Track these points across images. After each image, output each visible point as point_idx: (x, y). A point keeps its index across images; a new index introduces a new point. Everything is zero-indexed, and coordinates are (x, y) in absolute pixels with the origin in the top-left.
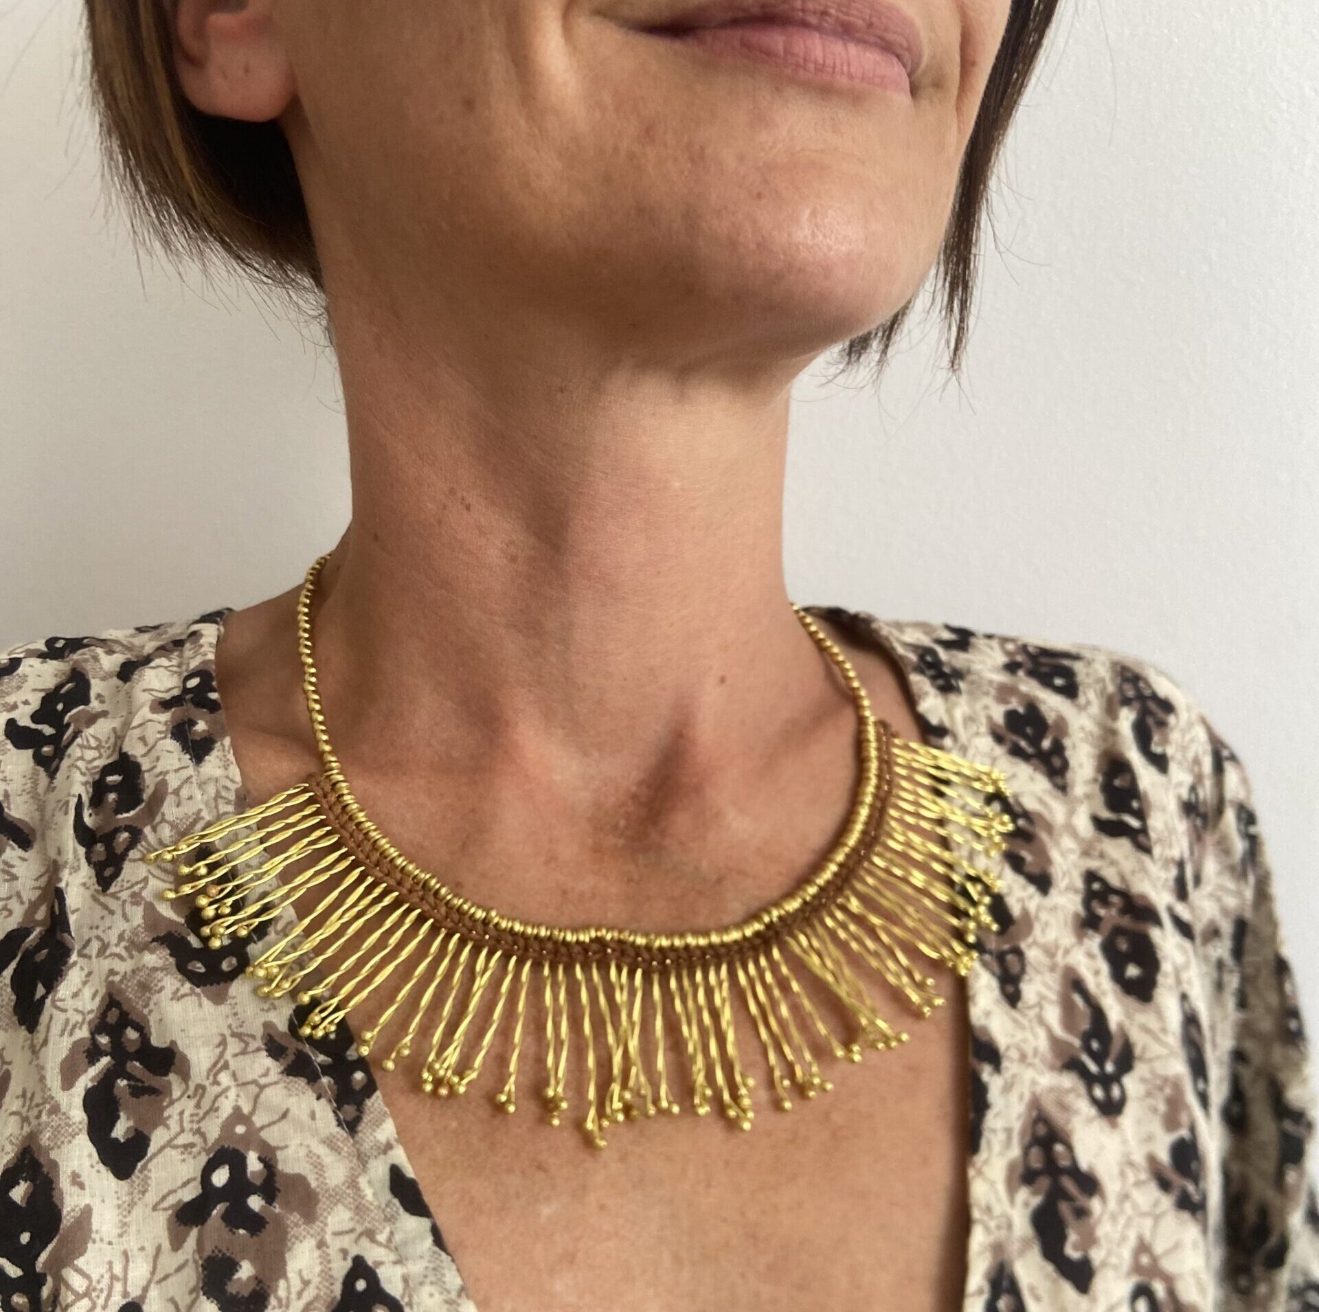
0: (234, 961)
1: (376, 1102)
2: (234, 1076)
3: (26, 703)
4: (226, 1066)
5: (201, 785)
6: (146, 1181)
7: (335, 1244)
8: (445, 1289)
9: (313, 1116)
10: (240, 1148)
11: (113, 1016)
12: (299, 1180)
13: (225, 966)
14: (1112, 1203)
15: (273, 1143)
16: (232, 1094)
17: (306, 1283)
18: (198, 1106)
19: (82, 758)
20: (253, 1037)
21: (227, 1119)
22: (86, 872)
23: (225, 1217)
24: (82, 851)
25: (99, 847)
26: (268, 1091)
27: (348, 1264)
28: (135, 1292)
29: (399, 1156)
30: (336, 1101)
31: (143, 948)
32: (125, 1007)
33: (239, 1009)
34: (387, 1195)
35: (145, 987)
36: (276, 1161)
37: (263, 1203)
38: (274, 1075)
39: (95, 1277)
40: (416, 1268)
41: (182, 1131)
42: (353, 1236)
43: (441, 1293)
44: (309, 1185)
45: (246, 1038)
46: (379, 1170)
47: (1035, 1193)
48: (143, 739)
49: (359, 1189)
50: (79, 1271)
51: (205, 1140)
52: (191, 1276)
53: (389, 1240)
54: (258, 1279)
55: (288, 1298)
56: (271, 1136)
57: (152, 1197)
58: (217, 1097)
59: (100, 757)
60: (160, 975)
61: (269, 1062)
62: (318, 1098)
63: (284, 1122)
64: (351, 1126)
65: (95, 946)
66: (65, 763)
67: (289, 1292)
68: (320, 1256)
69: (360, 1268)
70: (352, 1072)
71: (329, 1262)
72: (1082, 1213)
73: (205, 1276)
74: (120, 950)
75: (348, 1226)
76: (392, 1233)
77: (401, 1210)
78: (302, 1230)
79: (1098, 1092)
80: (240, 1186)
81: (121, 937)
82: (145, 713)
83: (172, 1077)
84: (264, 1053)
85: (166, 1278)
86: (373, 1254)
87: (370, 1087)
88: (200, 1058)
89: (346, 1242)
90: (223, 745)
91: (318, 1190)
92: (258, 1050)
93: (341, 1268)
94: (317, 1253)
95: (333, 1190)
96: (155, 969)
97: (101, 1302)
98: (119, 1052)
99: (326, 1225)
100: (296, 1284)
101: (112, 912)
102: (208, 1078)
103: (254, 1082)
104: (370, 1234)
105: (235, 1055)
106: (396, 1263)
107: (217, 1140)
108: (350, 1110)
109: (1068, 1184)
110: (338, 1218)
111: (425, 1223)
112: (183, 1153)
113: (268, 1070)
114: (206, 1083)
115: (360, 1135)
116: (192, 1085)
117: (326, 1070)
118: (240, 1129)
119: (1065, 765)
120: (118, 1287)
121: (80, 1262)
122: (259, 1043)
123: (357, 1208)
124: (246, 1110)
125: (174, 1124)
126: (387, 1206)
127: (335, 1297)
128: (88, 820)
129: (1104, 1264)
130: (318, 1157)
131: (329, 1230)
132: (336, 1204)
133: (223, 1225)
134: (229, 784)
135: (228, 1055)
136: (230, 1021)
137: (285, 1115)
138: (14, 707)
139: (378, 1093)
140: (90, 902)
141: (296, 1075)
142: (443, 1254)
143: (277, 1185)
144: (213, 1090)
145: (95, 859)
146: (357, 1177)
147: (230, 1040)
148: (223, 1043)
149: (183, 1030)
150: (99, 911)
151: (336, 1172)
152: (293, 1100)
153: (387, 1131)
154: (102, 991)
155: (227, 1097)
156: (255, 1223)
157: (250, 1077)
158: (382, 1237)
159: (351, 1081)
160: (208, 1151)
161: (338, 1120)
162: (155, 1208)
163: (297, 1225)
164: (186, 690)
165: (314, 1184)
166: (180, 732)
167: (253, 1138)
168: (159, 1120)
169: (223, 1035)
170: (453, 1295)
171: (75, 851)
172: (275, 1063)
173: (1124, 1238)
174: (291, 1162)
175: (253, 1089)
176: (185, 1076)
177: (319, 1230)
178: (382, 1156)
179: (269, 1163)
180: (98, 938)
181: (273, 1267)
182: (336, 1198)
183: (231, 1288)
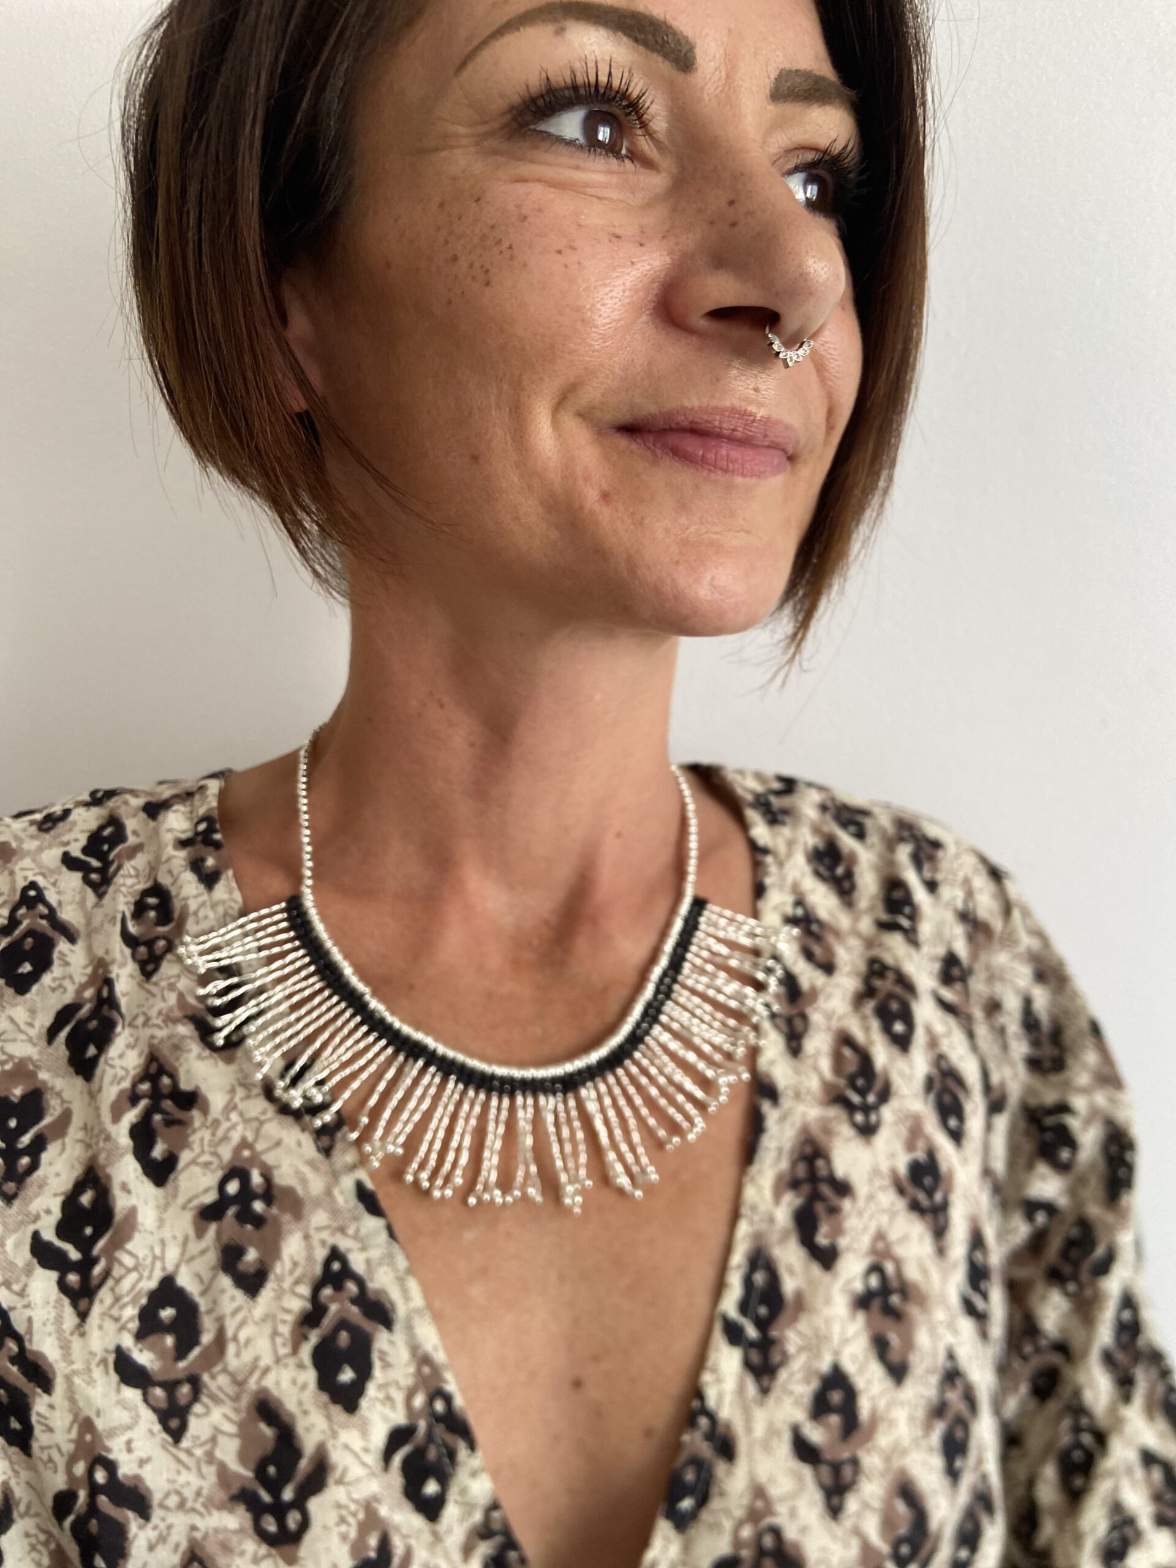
1: (345, 1135)
2: (241, 1115)
3: (76, 840)
4: (235, 1107)
5: (214, 906)
6: (176, 1189)
7: (316, 1237)
8: (396, 1269)
9: (299, 1144)
10: (247, 1166)
11: (153, 1068)
12: (289, 1191)
14: (861, 1202)
15: (271, 1163)
16: (240, 1128)
17: (295, 1264)
18: (214, 1134)
19: (124, 885)
20: (254, 1085)
22: (131, 967)
23: (236, 1216)
24: (128, 951)
25: (142, 949)
26: (266, 1125)
27: (327, 1251)
28: (170, 1268)
29: (362, 1175)
30: (316, 1133)
31: (175, 1021)
32: (162, 1061)
33: (245, 1066)
34: (354, 1201)
35: (177, 1048)
36: (273, 1176)
37: (265, 1207)
38: (269, 1115)
39: (141, 1255)
40: (375, 1253)
41: (203, 1152)
42: (330, 1231)
43: (393, 1272)
44: (297, 1194)
45: (250, 1087)
46: (348, 1183)
47: (798, 1196)
48: (170, 872)
49: (333, 1197)
50: (130, 1253)
51: (221, 1161)
52: (212, 1257)
53: (356, 1233)
54: (260, 1261)
55: (282, 1276)
56: (269, 1158)
57: (181, 1199)
58: (228, 1129)
59: (139, 882)
60: (187, 1041)
61: (266, 1104)
62: (302, 1132)
63: (278, 1148)
64: (327, 1151)
65: (140, 1020)
66: (111, 889)
67: (284, 1270)
68: (306, 1245)
69: (335, 1254)
71: (313, 1249)
72: (834, 1211)
73: (223, 1258)
74: (159, 1021)
75: (326, 1223)
76: (358, 1229)
77: (365, 1211)
78: (293, 1226)
79: (859, 1118)
80: (246, 1194)
81: (160, 1013)
82: (170, 851)
83: (195, 1112)
84: (261, 1098)
85: (192, 1258)
86: (344, 1244)
87: (341, 1124)
88: (217, 1100)
89: (325, 1235)
90: (228, 877)
91: (304, 1198)
92: (257, 1095)
93: (321, 1254)
94: (303, 1242)
95: (315, 1197)
96: (183, 1037)
97: (146, 1274)
98: (156, 1095)
99: (310, 1222)
100: (288, 1264)
101: (154, 995)
102: (222, 1115)
103: (256, 1119)
104: (342, 1230)
105: (242, 1099)
106: (361, 1249)
107: (230, 1162)
108: (326, 1142)
109: (825, 1190)
110: (319, 1218)
111: (382, 1222)
112: (204, 1169)
113: (266, 1109)
114: (221, 1118)
115: (334, 1157)
116: (210, 1119)
117: (308, 1111)
118: (246, 1153)
119: (853, 887)
120: (158, 1264)
121: (129, 1246)
122: (258, 1091)
123: (332, 1210)
124: (250, 1137)
125: (196, 1147)
126: (355, 1209)
127: (317, 1275)
128: (132, 928)
129: (848, 1249)
130: (304, 1173)
131: (312, 1226)
132: (317, 1208)
133: (235, 1221)
134: (233, 904)
135: (237, 1099)
136: (238, 1075)
137: (278, 1143)
138: (67, 843)
139: (346, 1128)
140: (136, 989)
141: (287, 1114)
142: (395, 1243)
143: (274, 1193)
144: (225, 1125)
145: (139, 957)
146: (332, 1188)
147: (238, 1088)
148: (233, 1091)
149: (204, 1079)
150: (144, 995)
151: (316, 1184)
153: (353, 1155)
154: (146, 1050)
155: (235, 1130)
156: (259, 1221)
157: (252, 1116)
158: (351, 1232)
161: (317, 1147)
162: (184, 1208)
163: (289, 1222)
164: (197, 834)
165: (300, 1194)
166: (196, 865)
167: (255, 1159)
168: (185, 1144)
169: (233, 1085)
170: (402, 1273)
171: (122, 951)
172: (271, 1105)
173: (865, 1229)
174: (284, 1177)
175: (255, 1124)
176: (205, 1111)
177: (305, 1226)
178: (350, 1174)
179: (267, 1177)
180: (144, 1014)
181: (271, 1252)
182: (317, 1203)
183: (241, 1267)
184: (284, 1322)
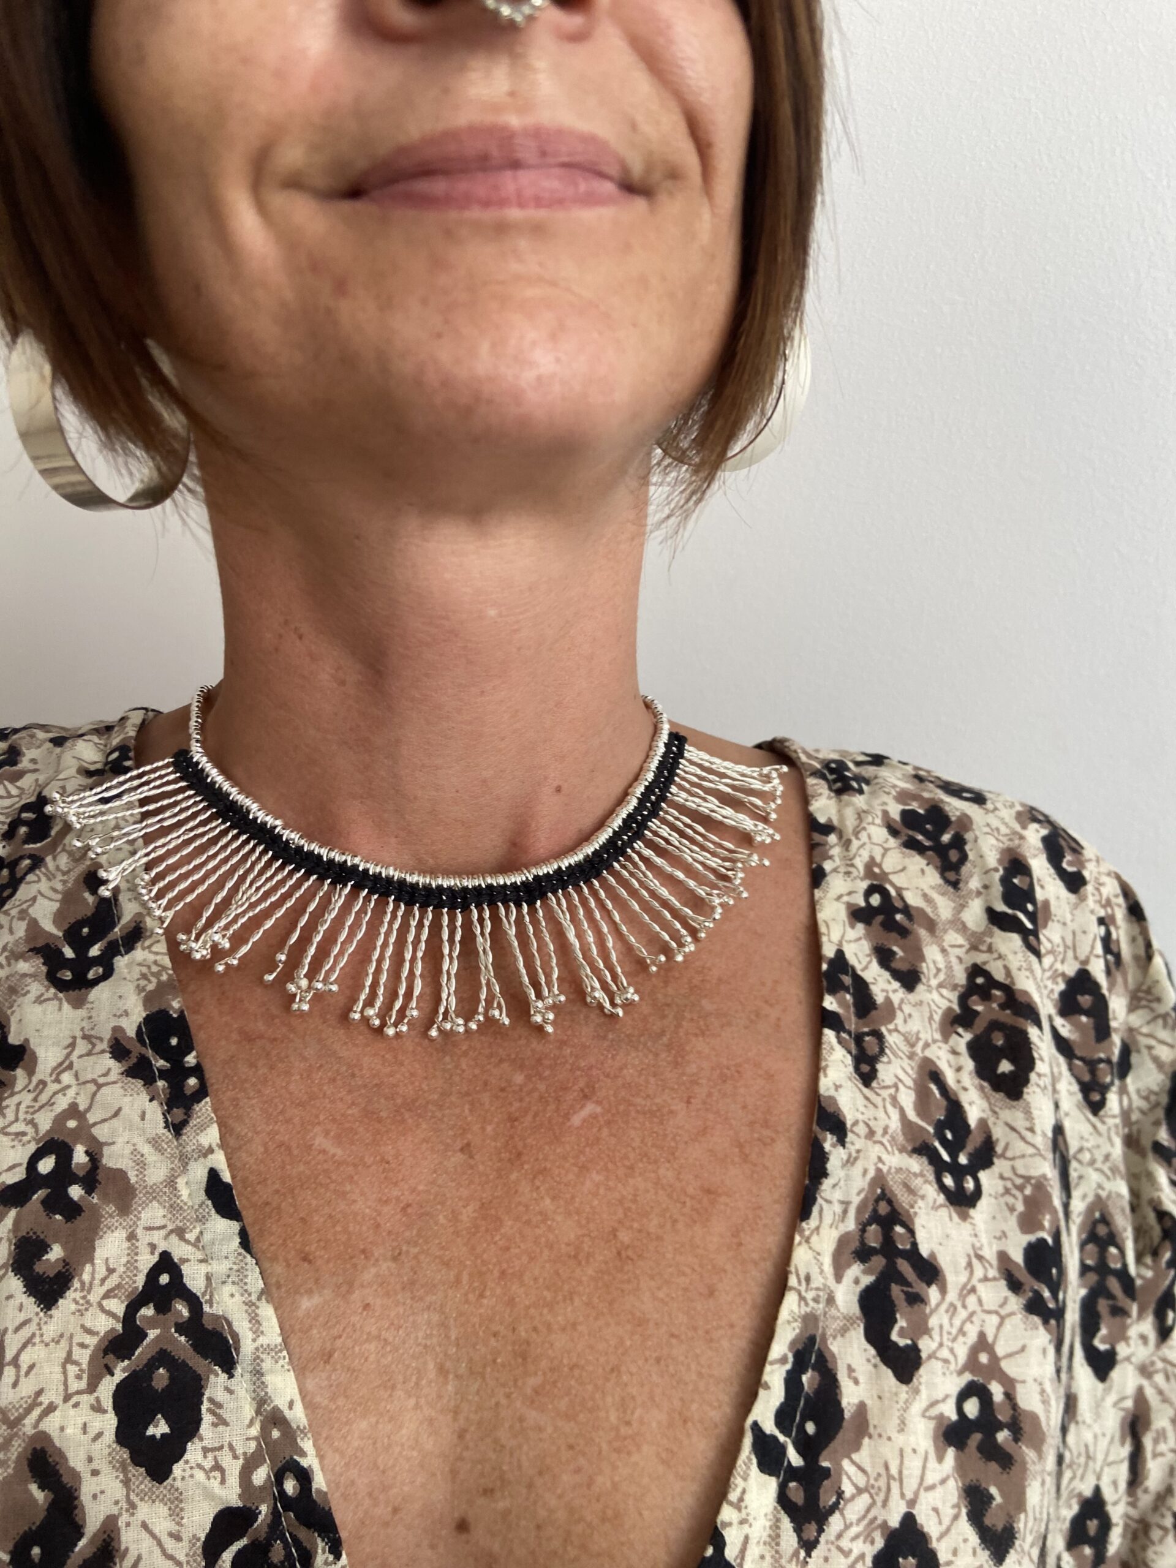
0: (101, 970)
1: (205, 1107)
2: (76, 1076)
4: (70, 1066)
7: (144, 1238)
8: (246, 1291)
9: (143, 1117)
10: (69, 1140)
12: (121, 1174)
13: (91, 975)
14: (952, 1295)
15: (102, 1139)
16: (71, 1093)
17: (111, 1271)
18: (35, 1100)
20: (101, 1039)
21: (60, 1114)
23: (44, 1202)
25: (5, 872)
26: (104, 1090)
27: (156, 1258)
29: (219, 1160)
30: (167, 1105)
31: (19, 957)
33: (94, 1014)
34: (202, 1196)
35: (13, 990)
36: (102, 1155)
37: (83, 1192)
38: (114, 1076)
40: (220, 1268)
41: (17, 1120)
42: (163, 1232)
43: (242, 1295)
44: (128, 1179)
45: (94, 1041)
46: (198, 1173)
47: (866, 1272)
48: (63, 788)
49: (176, 1189)
51: (37, 1132)
53: (198, 1239)
54: (65, 1262)
55: (91, 1284)
56: (101, 1133)
58: (55, 1093)
60: (29, 980)
61: (112, 1063)
62: (151, 1100)
63: (115, 1120)
64: (177, 1129)
67: (93, 1278)
68: (129, 1248)
69: (166, 1263)
70: (187, 1077)
71: (137, 1254)
73: (17, 1254)
75: (159, 1222)
76: (201, 1233)
77: (213, 1211)
78: (114, 1221)
79: (948, 1181)
80: (64, 1174)
81: (4, 948)
82: (71, 772)
83: (20, 1073)
84: (108, 1055)
86: (179, 1250)
87: (202, 1093)
88: (48, 1056)
89: (157, 1237)
91: (137, 1186)
92: (103, 1052)
93: (147, 1261)
94: (126, 1245)
95: (151, 1187)
96: (25, 975)
99: (139, 1219)
100: (101, 1270)
101: (2, 926)
102: (51, 1075)
103: (94, 1081)
104: (180, 1233)
105: (81, 1057)
106: (201, 1261)
107: (48, 1132)
108: (178, 1114)
110: (153, 1214)
111: (234, 1226)
112: (13, 1140)
113: (109, 1070)
114: (48, 1079)
115: (184, 1137)
116: (35, 1080)
117: (163, 1074)
118: (72, 1124)
119: (963, 859)
122: (105, 1045)
123: (171, 1206)
124: (82, 1106)
125: (10, 1113)
126: (200, 1206)
127: (136, 1288)
129: (933, 1356)
130: (142, 1156)
131: (141, 1224)
132: (151, 1202)
133: (42, 1209)
135: (74, 1057)
136: (84, 1024)
137: (116, 1114)
139: (208, 1099)
141: (133, 1077)
142: (248, 1256)
143: (99, 1178)
144: (53, 1087)
146: (176, 1178)
147: (79, 1041)
148: (72, 1045)
149: (38, 1031)
151: (157, 1171)
152: (128, 1099)
153: (211, 1136)
155: (65, 1095)
156: (72, 1211)
157: (89, 1077)
158: (191, 1236)
159: (184, 1086)
160: (38, 1141)
161: (166, 1122)
163: (111, 1216)
165: (133, 1180)
167: (84, 1132)
169: (74, 1038)
170: (254, 1298)
172: (117, 1064)
174: (115, 1158)
175: (92, 1088)
176: (31, 1072)
177: (131, 1223)
178: (202, 1160)
179: (94, 1157)
181: (82, 1251)
182: (153, 1195)
183: (39, 1268)
184: (83, 1346)
